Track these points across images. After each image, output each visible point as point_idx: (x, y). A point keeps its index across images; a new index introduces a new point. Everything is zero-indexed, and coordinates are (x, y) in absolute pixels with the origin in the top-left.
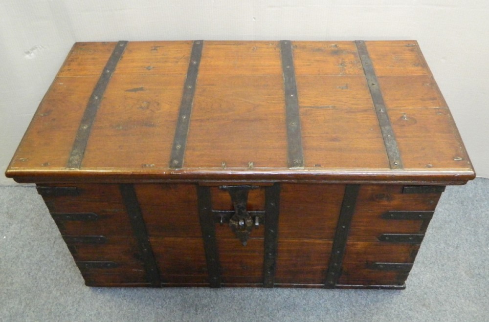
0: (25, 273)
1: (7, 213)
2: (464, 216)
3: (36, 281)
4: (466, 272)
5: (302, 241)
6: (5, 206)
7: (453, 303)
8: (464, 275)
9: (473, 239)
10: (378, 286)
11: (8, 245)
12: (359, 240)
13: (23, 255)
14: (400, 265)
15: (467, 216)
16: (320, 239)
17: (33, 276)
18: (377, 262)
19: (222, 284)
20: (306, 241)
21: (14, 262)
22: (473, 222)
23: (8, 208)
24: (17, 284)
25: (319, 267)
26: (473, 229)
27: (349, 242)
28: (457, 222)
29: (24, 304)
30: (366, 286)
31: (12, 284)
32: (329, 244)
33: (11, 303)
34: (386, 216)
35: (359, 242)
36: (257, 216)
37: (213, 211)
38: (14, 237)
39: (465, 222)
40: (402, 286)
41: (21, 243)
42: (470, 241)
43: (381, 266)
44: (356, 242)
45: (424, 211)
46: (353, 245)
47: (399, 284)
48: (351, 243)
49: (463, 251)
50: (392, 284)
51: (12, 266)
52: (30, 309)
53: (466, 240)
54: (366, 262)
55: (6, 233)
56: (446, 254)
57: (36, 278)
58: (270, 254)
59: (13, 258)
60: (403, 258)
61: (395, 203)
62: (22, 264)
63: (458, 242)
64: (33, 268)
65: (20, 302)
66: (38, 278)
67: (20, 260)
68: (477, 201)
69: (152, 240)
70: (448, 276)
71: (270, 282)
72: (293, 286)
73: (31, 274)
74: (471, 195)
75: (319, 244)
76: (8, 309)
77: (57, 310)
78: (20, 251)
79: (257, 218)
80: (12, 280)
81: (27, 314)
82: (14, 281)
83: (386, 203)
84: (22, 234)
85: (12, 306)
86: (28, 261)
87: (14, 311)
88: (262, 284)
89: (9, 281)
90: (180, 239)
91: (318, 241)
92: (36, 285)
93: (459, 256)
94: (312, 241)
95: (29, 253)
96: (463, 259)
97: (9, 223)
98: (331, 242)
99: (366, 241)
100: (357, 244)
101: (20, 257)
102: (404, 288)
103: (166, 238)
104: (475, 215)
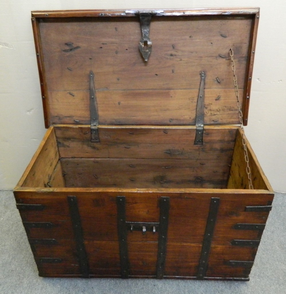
0: (13, 240)
1: (5, 205)
2: (276, 215)
3: (19, 245)
4: (278, 246)
5: (182, 244)
6: (3, 202)
7: (271, 264)
8: (278, 248)
9: (283, 228)
10: (231, 278)
11: (4, 223)
12: (219, 244)
13: (12, 229)
14: (245, 263)
15: (278, 215)
16: (194, 243)
17: (17, 241)
18: (230, 260)
19: (129, 276)
20: (185, 244)
21: (7, 233)
22: (282, 218)
23: (5, 203)
24: (8, 246)
25: (193, 264)
26: (282, 222)
27: (213, 246)
28: (272, 218)
29: (11, 258)
30: (223, 278)
31: (5, 245)
32: (199, 247)
33: (4, 256)
34: (236, 227)
35: (218, 246)
36: (155, 226)
37: (127, 222)
38: (7, 219)
39: (277, 218)
40: (247, 279)
41: (12, 223)
42: (281, 229)
43: (233, 263)
44: (217, 246)
45: (259, 224)
46: (215, 248)
47: (245, 277)
48: (214, 246)
49: (277, 235)
50: (241, 277)
51: (5, 235)
52: (15, 260)
53: (278, 228)
54: (223, 260)
55: (3, 217)
56: (266, 236)
57: (19, 243)
58: (162, 254)
59: (7, 231)
60: (247, 258)
61: (241, 218)
62: (11, 235)
63: (274, 229)
64: (18, 237)
65: (9, 256)
66: (20, 243)
67: (11, 232)
68: (284, 207)
69: (86, 242)
70: (268, 248)
71: (161, 275)
72: (176, 277)
73: (17, 240)
74: (280, 203)
75: (194, 247)
76: (2, 260)
77: (31, 261)
78: (11, 227)
79: (154, 228)
80: (5, 243)
81: (13, 263)
82: (6, 244)
83: (235, 218)
84: (12, 217)
85: (4, 258)
86: (15, 233)
87: (5, 261)
88: (156, 276)
89: (3, 244)
90: (104, 242)
91: (193, 245)
92: (19, 247)
93: (274, 237)
94: (189, 244)
95: (16, 228)
96: (277, 239)
97: (5, 211)
98: (201, 245)
99: (223, 245)
100: (218, 247)
101: (11, 230)
102: (248, 280)
103: (95, 242)
104: (284, 214)
